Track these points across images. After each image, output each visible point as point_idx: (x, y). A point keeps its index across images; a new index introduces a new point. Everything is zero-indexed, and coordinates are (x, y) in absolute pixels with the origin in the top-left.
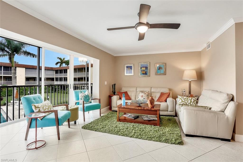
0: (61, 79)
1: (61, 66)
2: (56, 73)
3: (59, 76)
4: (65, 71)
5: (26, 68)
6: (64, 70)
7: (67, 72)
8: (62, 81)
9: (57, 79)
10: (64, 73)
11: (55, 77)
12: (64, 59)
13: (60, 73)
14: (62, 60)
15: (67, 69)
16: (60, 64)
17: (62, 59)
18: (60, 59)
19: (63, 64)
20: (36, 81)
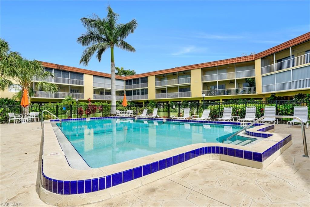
2: (127, 84)
3: (132, 87)
5: (94, 75)
6: (142, 78)
7: (147, 81)
8: (138, 94)
9: (129, 93)
10: (142, 82)
11: (125, 90)
13: (134, 83)
15: (146, 76)
20: (105, 95)
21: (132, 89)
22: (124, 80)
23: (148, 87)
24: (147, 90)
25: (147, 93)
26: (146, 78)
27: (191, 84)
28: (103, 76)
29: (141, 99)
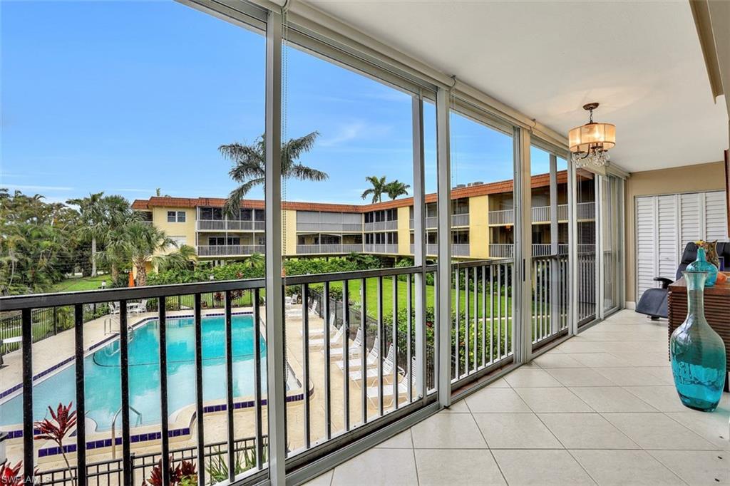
0: (380, 238)
1: (376, 200)
2: (366, 221)
3: (374, 228)
4: (393, 214)
5: (297, 211)
6: (389, 211)
7: (395, 218)
8: (383, 242)
9: (369, 238)
10: (389, 219)
11: (363, 232)
12: (383, 180)
13: (378, 220)
14: (377, 182)
15: (395, 207)
16: (373, 194)
17: (379, 181)
18: (373, 180)
19: (382, 194)
20: (320, 245)
21: (374, 232)
22: (362, 214)
23: (397, 228)
24: (396, 234)
25: (396, 241)
26: (395, 210)
27: (468, 228)
28: (316, 210)
29: (388, 252)
